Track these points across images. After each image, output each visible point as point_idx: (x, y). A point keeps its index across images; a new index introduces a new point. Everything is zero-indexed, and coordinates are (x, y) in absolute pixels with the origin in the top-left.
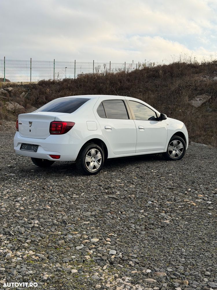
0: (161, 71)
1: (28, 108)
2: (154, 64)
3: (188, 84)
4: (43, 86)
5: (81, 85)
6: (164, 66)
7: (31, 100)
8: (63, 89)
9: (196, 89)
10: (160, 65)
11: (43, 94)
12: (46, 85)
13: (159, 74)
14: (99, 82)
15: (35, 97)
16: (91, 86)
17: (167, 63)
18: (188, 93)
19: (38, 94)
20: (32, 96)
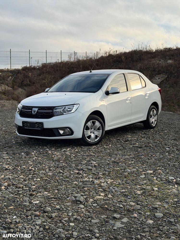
0: (123, 57)
1: (16, 89)
2: (116, 52)
3: (147, 67)
4: (26, 71)
5: (57, 70)
6: (125, 53)
7: (17, 83)
8: (43, 73)
9: (154, 71)
10: (122, 53)
11: (26, 78)
12: (28, 70)
13: (122, 59)
14: (73, 67)
15: (20, 80)
16: (66, 70)
17: (127, 51)
18: (148, 74)
19: (23, 78)
20: (18, 80)
